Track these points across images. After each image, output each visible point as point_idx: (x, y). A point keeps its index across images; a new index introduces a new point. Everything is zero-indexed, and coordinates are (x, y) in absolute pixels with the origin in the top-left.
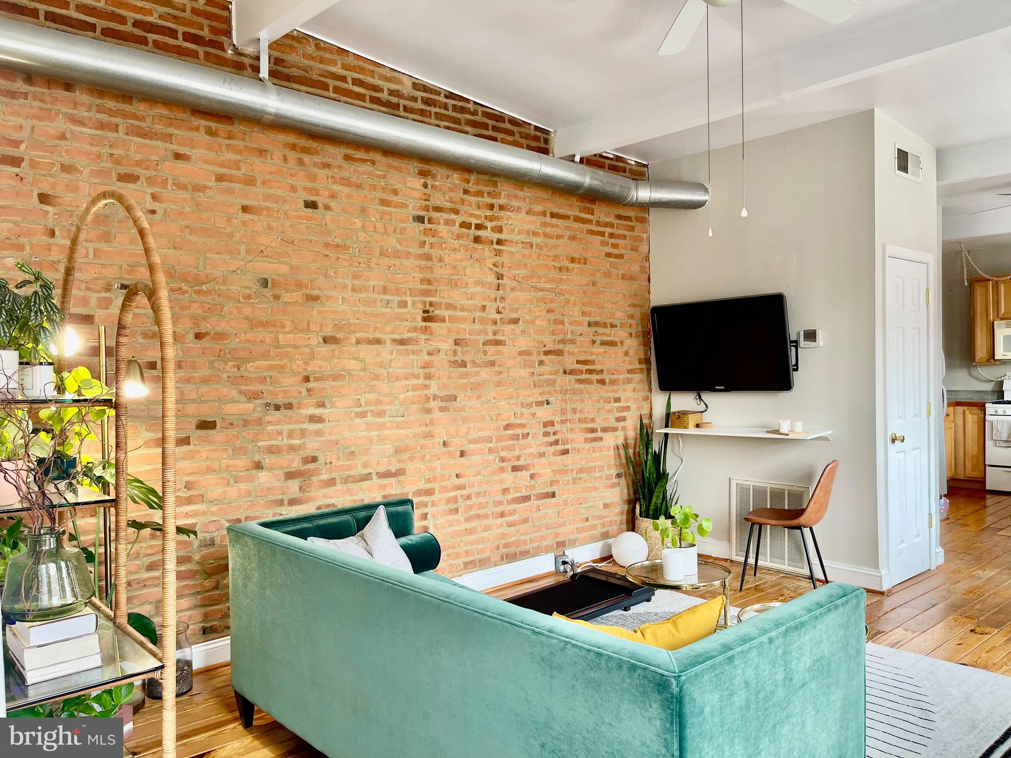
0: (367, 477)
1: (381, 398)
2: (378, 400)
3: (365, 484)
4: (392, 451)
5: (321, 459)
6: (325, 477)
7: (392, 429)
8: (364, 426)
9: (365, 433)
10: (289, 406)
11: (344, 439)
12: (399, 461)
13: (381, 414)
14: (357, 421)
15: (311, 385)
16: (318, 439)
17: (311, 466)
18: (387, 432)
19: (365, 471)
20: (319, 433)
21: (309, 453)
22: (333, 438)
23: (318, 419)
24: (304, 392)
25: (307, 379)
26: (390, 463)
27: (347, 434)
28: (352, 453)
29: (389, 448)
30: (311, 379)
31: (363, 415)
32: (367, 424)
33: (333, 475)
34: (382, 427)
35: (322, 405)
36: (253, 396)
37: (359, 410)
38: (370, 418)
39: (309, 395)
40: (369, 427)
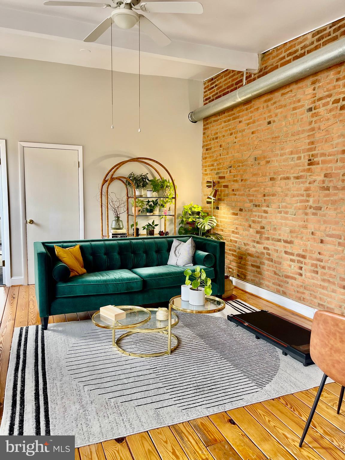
0: (279, 240)
1: (287, 205)
2: (286, 206)
3: (279, 243)
4: (289, 231)
5: (266, 229)
6: (266, 236)
7: (290, 221)
8: (280, 217)
9: (280, 221)
10: (259, 206)
11: (273, 222)
12: (292, 237)
13: (286, 213)
14: (278, 214)
15: (266, 198)
16: (265, 220)
17: (263, 230)
18: (288, 222)
19: (279, 238)
20: (266, 218)
21: (262, 225)
22: (270, 220)
23: (266, 212)
24: (263, 200)
25: (264, 196)
26: (288, 237)
27: (274, 220)
28: (275, 228)
29: (288, 229)
30: (266, 195)
31: (280, 212)
32: (281, 216)
33: (269, 236)
34: (286, 219)
35: (268, 206)
36: (251, 201)
37: (279, 210)
38: (283, 214)
39: (265, 202)
40: (282, 218)
